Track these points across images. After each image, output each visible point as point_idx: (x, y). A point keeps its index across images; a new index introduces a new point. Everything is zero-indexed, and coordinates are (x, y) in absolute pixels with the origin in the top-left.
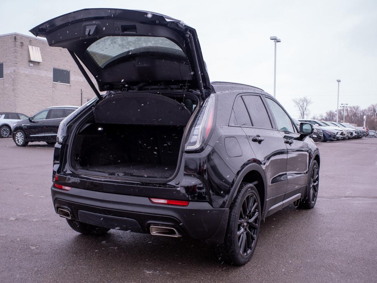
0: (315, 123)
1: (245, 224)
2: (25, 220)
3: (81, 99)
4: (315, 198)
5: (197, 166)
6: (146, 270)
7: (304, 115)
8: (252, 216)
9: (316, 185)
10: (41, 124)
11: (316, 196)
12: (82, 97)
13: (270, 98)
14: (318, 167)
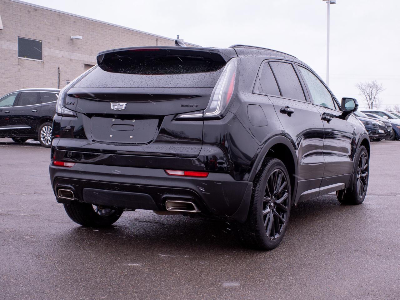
0: (383, 114)
1: (272, 204)
2: (9, 214)
3: (58, 82)
4: (364, 192)
5: (217, 139)
6: (161, 254)
7: (373, 107)
8: (280, 196)
9: (365, 177)
10: (6, 113)
11: (365, 190)
12: (59, 78)
13: (304, 66)
14: (367, 154)
